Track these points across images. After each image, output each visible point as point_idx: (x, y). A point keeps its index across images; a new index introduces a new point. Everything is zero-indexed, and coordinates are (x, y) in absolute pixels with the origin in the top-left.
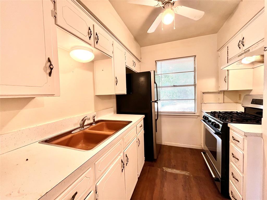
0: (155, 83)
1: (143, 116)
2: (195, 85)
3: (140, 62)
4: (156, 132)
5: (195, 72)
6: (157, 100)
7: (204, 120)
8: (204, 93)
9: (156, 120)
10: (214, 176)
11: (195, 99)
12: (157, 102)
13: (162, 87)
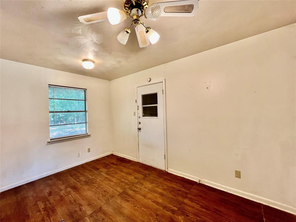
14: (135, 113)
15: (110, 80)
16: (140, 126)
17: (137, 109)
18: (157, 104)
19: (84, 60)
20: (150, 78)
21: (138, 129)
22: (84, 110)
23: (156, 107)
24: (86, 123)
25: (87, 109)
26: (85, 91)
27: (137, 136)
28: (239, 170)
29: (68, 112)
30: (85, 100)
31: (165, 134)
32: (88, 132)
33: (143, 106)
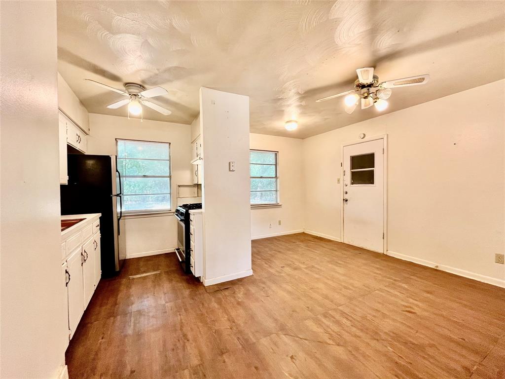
0: (117, 171)
1: (98, 215)
2: (170, 177)
3: (87, 134)
4: (119, 235)
5: (170, 162)
6: (121, 194)
7: (177, 215)
8: (179, 186)
9: (119, 220)
10: (181, 260)
11: (170, 194)
12: (120, 197)
13: (126, 177)
14: (339, 180)
15: (303, 139)
16: (346, 197)
17: (342, 174)
18: (374, 167)
19: (288, 122)
20: (364, 134)
21: (344, 200)
22: (274, 176)
23: (373, 171)
24: (276, 191)
25: (278, 176)
26: (276, 154)
27: (342, 209)
28: (502, 254)
29: (261, 177)
30: (276, 165)
31: (385, 206)
32: (278, 202)
33: (352, 170)
